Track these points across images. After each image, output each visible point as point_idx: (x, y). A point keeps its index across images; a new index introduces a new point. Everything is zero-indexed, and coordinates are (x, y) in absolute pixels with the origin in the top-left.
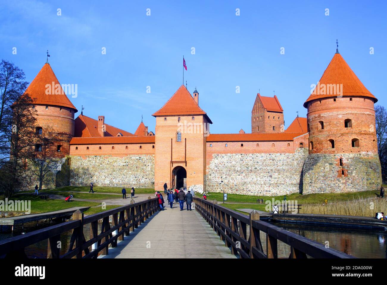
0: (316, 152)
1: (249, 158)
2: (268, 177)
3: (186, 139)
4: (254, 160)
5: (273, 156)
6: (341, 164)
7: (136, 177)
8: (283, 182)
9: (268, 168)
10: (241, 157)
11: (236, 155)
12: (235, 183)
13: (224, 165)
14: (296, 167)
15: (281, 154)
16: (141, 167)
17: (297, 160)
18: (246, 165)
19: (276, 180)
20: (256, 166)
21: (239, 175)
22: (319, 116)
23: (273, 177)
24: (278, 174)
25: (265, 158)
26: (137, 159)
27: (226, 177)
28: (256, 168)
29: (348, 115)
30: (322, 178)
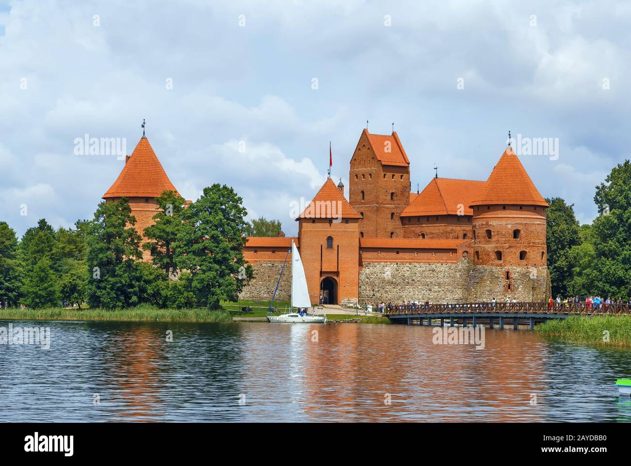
0: (481, 264)
1: (405, 269)
2: (426, 291)
3: (338, 246)
4: (411, 271)
5: (433, 266)
6: (508, 278)
7: (268, 289)
8: (443, 297)
9: (427, 280)
10: (396, 267)
11: (390, 264)
12: (389, 297)
13: (377, 275)
14: (459, 280)
15: (442, 265)
16: (275, 277)
17: (460, 271)
18: (402, 277)
19: (436, 294)
20: (414, 278)
21: (394, 288)
22: (487, 224)
23: (433, 290)
24: (439, 288)
25: (424, 269)
26: (270, 267)
27: (378, 291)
28: (413, 280)
29: (517, 225)
30: (487, 293)
